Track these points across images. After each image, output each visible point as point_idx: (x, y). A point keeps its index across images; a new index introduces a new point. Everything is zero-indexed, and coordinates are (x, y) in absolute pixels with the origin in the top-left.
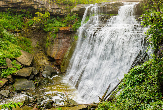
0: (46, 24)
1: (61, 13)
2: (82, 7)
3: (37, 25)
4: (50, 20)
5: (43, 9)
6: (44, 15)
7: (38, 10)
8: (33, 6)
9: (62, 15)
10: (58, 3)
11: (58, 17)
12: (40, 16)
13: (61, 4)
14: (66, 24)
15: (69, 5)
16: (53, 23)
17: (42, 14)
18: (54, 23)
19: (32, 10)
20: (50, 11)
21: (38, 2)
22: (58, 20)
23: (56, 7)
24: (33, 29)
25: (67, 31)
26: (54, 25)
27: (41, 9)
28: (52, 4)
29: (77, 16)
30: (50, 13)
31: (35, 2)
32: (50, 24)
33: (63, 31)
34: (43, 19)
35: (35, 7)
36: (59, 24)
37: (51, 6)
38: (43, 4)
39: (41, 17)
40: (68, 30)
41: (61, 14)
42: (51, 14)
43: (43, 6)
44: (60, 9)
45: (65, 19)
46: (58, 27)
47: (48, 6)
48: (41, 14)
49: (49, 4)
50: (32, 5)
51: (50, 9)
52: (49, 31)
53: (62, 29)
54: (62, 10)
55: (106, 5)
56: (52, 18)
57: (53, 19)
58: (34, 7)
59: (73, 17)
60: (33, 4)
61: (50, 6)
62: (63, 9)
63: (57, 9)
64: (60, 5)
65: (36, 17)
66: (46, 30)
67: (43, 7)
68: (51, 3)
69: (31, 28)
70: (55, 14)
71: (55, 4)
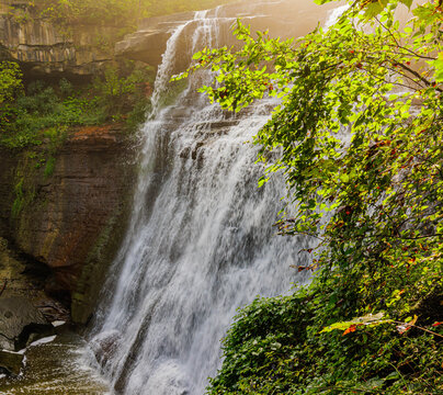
0: (12, 116)
1: (78, 64)
4: (31, 100)
9: (81, 72)
11: (66, 85)
13: (74, 23)
14: (100, 113)
16: (42, 111)
18: (50, 110)
20: (25, 59)
22: (65, 96)
23: (49, 40)
25: (104, 142)
26: (50, 118)
28: (30, 25)
30: (25, 67)
32: (29, 119)
33: (86, 142)
36: (69, 115)
37: (27, 36)
40: (106, 137)
41: (75, 71)
44: (69, 45)
45: (98, 93)
47: (15, 35)
49: (17, 26)
51: (25, 48)
52: (26, 147)
53: (82, 135)
54: (81, 50)
56: (37, 92)
57: (42, 96)
59: (132, 78)
61: (21, 34)
62: (83, 43)
63: (57, 45)
64: (69, 28)
66: (12, 142)
68: (25, 21)
70: (48, 71)
71: (45, 25)
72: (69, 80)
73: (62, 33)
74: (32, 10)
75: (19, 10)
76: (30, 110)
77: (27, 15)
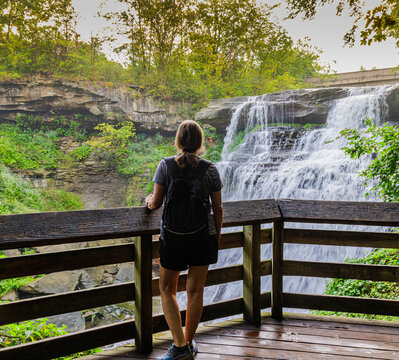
0: (125, 155)
1: (167, 124)
2: (224, 107)
3: (100, 159)
4: (138, 146)
5: (117, 115)
6: (119, 131)
7: (101, 118)
8: (87, 106)
9: (169, 129)
10: (157, 98)
11: (159, 137)
12: (109, 134)
13: (167, 100)
15: (188, 100)
16: (144, 152)
17: (115, 128)
18: (149, 152)
19: (86, 119)
20: (136, 120)
21: (102, 97)
22: (158, 143)
23: (151, 109)
24: (89, 169)
26: (149, 157)
27: (110, 116)
28: (140, 100)
29: (211, 131)
30: (137, 125)
31: (94, 95)
32: (136, 156)
34: (117, 143)
35: (95, 110)
37: (138, 106)
38: (115, 103)
39: (110, 138)
41: (165, 129)
42: (139, 128)
43: (116, 105)
44: (163, 113)
47: (131, 105)
48: (110, 128)
49: (132, 100)
50: (84, 104)
51: (136, 114)
52: (134, 174)
54: (169, 116)
56: (142, 140)
57: (145, 143)
58: (91, 111)
60: (89, 103)
61: (135, 105)
62: (171, 112)
63: (155, 112)
64: (164, 103)
65: (96, 136)
66: (126, 171)
67: (115, 110)
68: (137, 97)
69: (81, 165)
70: (149, 128)
71: (149, 100)
72: (161, 134)
73: (159, 105)
74: (142, 91)
75: (134, 91)
76: (137, 151)
77: (139, 94)
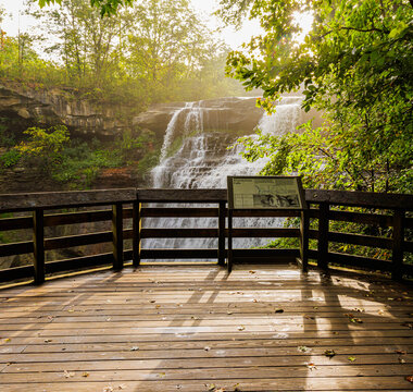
0: (61, 160)
1: (105, 128)
3: (31, 165)
4: (73, 150)
5: (49, 119)
6: (52, 135)
7: (31, 122)
8: (16, 109)
9: (106, 134)
10: (93, 101)
11: (96, 141)
12: (40, 138)
13: (104, 103)
14: (119, 160)
15: (126, 104)
16: (80, 157)
17: (46, 132)
18: (85, 157)
19: (14, 122)
20: (70, 124)
21: (32, 99)
22: (95, 148)
23: (86, 113)
24: (18, 175)
25: (123, 178)
26: (85, 162)
27: (41, 119)
28: (75, 103)
29: (151, 136)
30: (71, 129)
31: (22, 97)
32: (71, 162)
33: (110, 178)
34: (49, 147)
35: (24, 112)
36: (98, 161)
37: (72, 109)
38: (47, 105)
39: (42, 142)
40: (125, 175)
41: (103, 133)
42: (73, 132)
43: (47, 108)
44: (99, 117)
45: (116, 147)
46: (96, 169)
47: (65, 109)
48: (41, 132)
49: (66, 103)
50: (11, 106)
51: (71, 117)
52: (69, 180)
53: (108, 173)
54: (107, 120)
55: (226, 105)
56: (77, 145)
57: (80, 148)
58: (20, 113)
59: (139, 139)
60: (17, 105)
61: (68, 108)
62: (108, 116)
63: (91, 116)
64: (100, 106)
65: (26, 141)
66: (59, 177)
67: (46, 113)
68: (71, 100)
69: (10, 172)
70: (85, 132)
71: (84, 103)
72: (98, 139)
73: (95, 108)
74: (76, 93)
75: (67, 93)
76: (72, 157)
77: (73, 96)
